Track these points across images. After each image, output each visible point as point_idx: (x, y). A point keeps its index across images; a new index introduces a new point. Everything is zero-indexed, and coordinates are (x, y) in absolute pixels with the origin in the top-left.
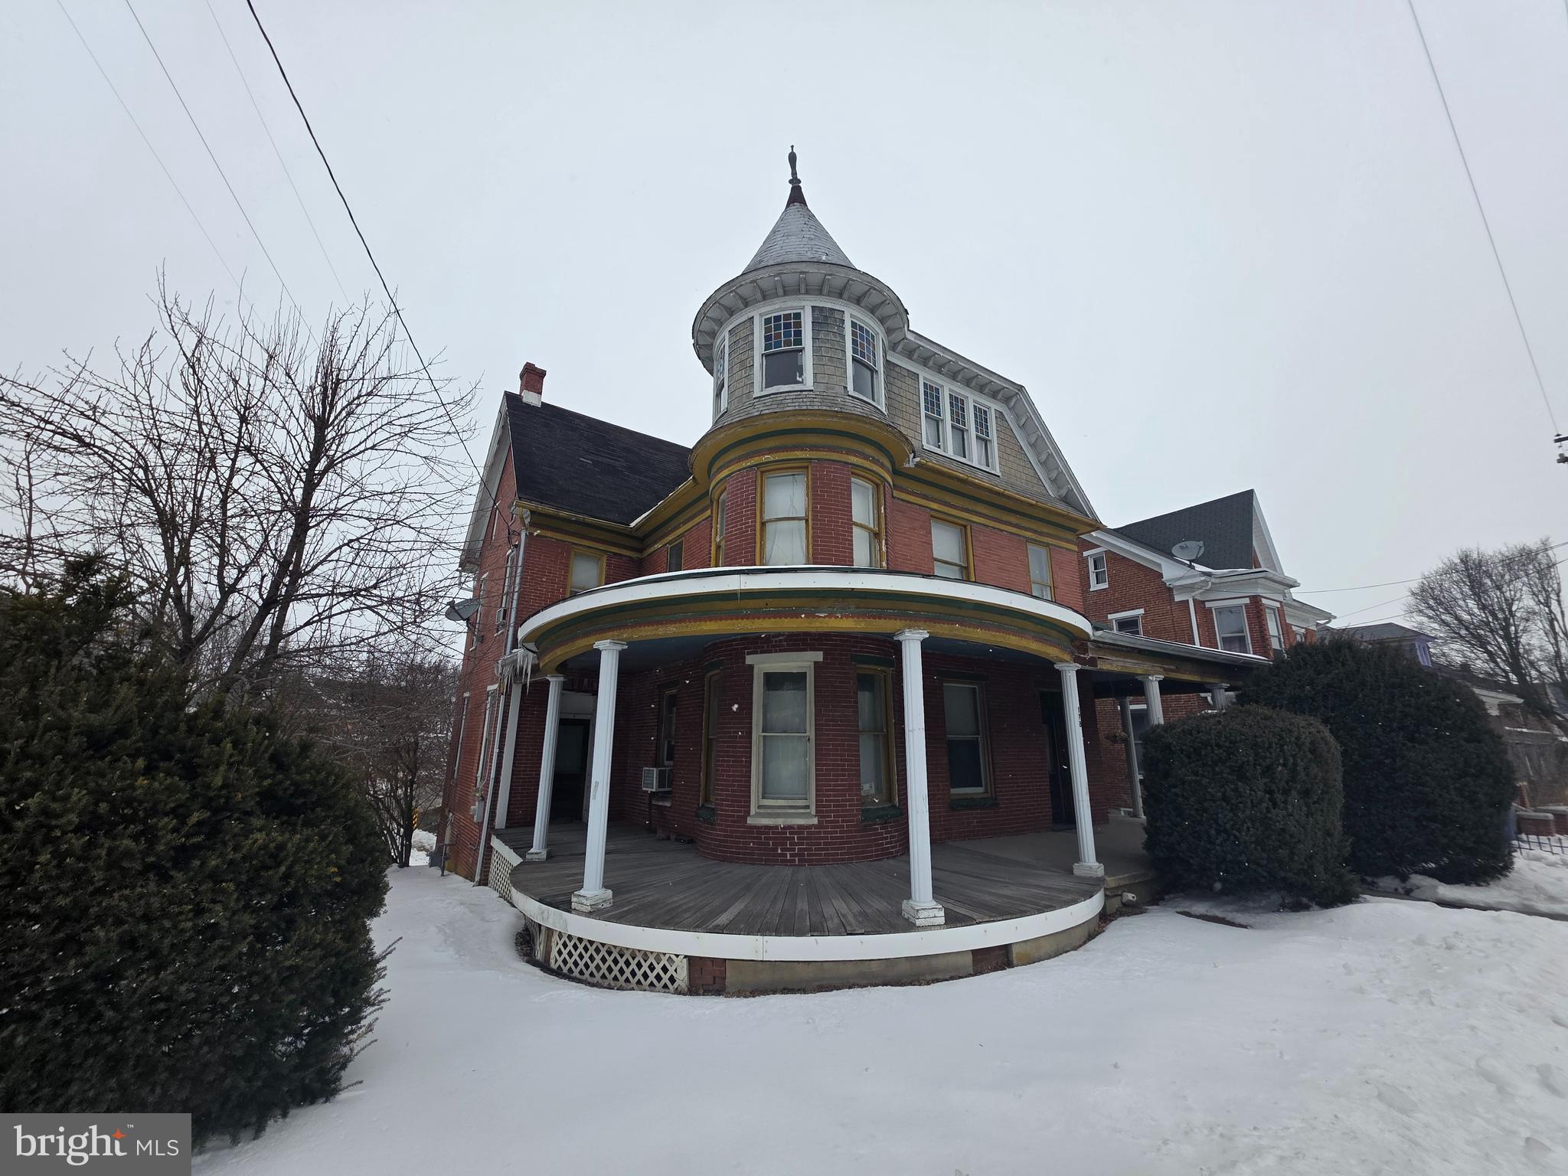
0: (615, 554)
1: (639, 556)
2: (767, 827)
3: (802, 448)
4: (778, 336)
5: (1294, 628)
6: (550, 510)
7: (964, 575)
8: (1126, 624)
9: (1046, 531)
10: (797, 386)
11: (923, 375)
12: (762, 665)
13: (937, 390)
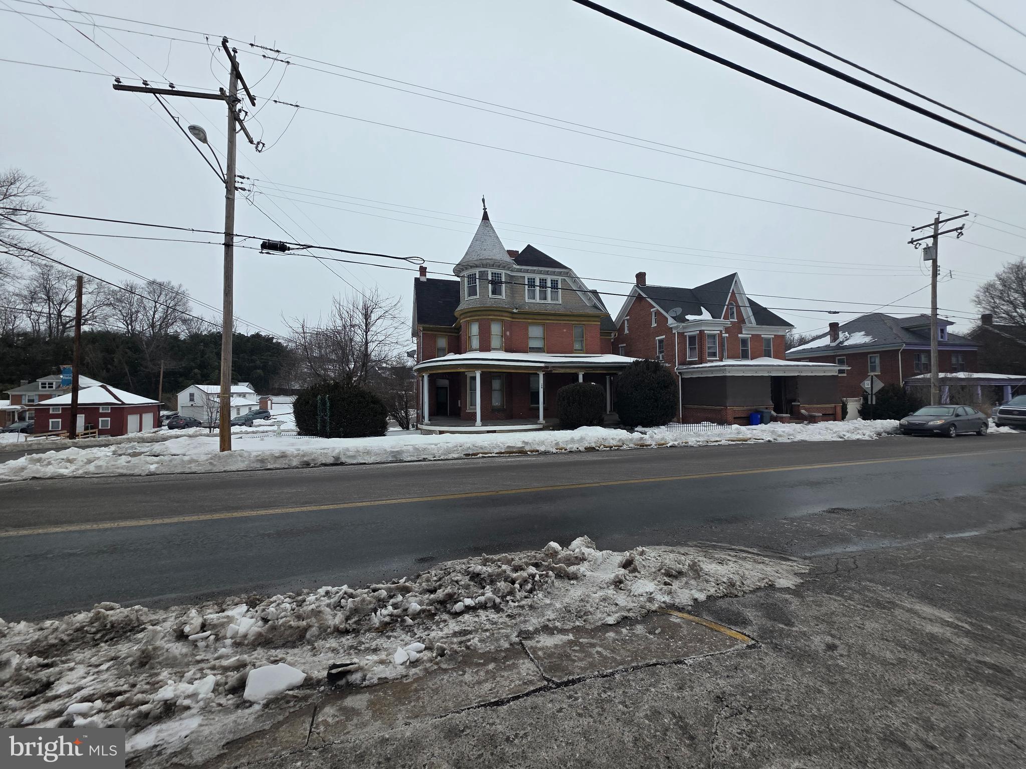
0: (450, 335)
1: (456, 335)
2: (470, 412)
3: (476, 316)
4: (470, 281)
5: (762, 336)
6: (427, 326)
7: (543, 341)
8: (661, 341)
9: (583, 319)
10: (475, 297)
11: (527, 276)
12: (469, 375)
13: (534, 279)
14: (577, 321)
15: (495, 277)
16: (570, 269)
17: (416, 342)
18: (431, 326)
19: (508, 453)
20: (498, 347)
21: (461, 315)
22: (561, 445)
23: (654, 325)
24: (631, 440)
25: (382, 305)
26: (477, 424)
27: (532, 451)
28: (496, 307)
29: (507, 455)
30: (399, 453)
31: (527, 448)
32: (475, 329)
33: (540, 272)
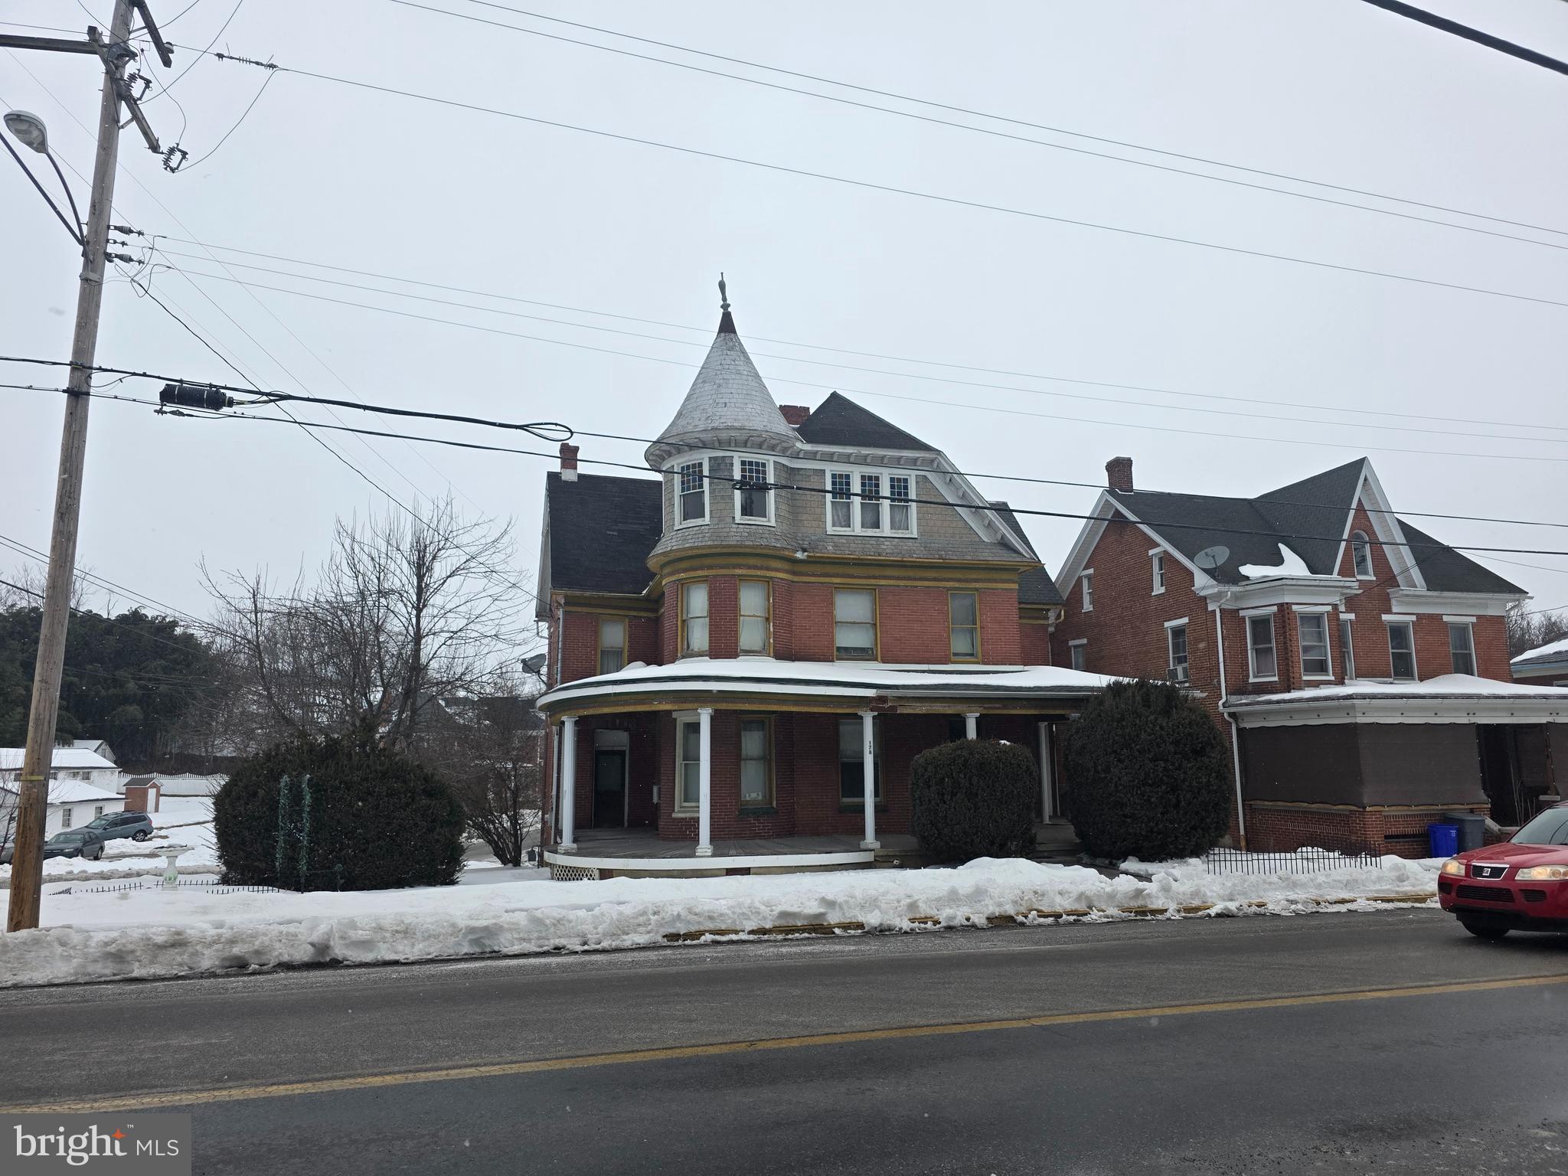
0: (635, 616)
1: (651, 615)
2: (682, 819)
3: (701, 568)
4: (689, 481)
5: (1445, 618)
6: (578, 593)
7: (871, 633)
8: (1178, 632)
9: (974, 576)
10: (699, 521)
11: (830, 469)
12: (682, 718)
13: (848, 477)
14: (959, 580)
15: (751, 471)
16: (938, 452)
17: (546, 633)
18: (587, 594)
19: (781, 932)
20: (758, 646)
21: (663, 566)
22: (924, 910)
23: (1158, 590)
24: (1111, 896)
25: (463, 539)
26: (699, 851)
27: (846, 927)
28: (753, 547)
29: (780, 937)
30: (490, 931)
31: (833, 918)
32: (698, 601)
33: (863, 461)
